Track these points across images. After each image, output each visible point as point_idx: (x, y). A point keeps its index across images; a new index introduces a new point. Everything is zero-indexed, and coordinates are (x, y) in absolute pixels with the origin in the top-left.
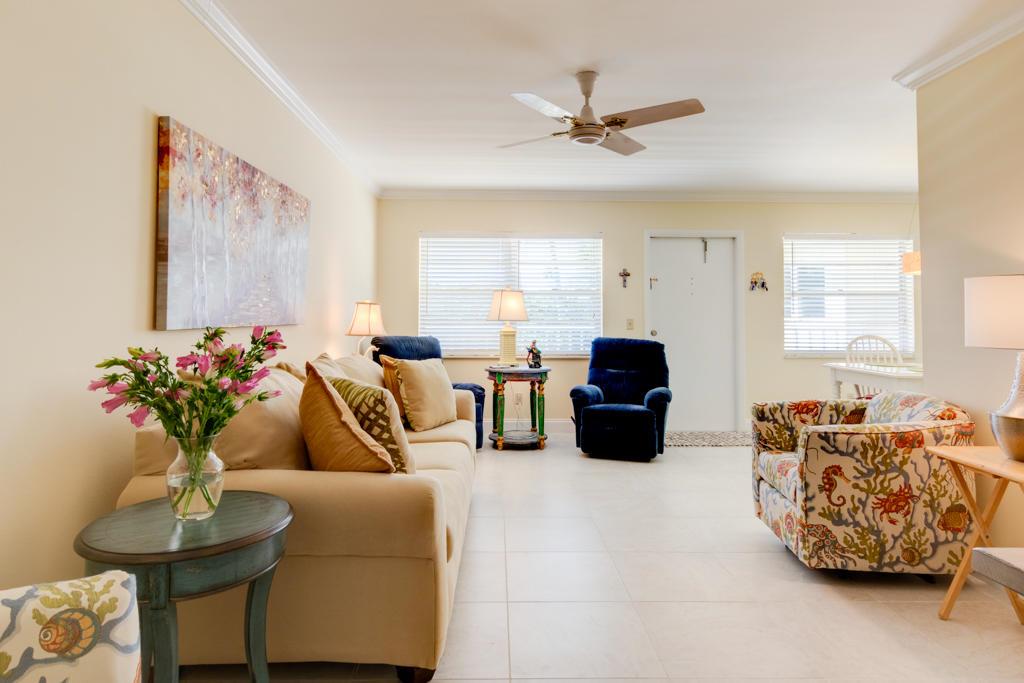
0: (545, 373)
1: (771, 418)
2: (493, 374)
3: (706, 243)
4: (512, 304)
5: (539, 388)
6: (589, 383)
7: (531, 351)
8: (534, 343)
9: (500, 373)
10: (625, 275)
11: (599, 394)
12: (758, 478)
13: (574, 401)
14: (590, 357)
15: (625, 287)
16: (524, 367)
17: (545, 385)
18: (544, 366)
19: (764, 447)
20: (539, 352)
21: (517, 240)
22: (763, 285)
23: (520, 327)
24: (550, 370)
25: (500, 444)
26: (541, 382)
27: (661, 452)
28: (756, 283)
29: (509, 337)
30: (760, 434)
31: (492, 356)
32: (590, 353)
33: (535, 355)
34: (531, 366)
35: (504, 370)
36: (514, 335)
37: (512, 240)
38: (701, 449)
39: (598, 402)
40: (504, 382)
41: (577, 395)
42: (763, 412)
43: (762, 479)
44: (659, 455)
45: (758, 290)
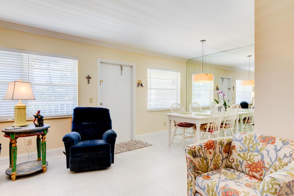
0: (47, 129)
1: (199, 155)
2: (8, 134)
3: (122, 67)
4: (23, 90)
5: (42, 138)
6: (73, 131)
7: (36, 117)
8: (39, 112)
9: (13, 133)
10: (89, 78)
11: (79, 137)
12: (194, 192)
13: (65, 144)
14: (73, 116)
15: (89, 83)
16: (32, 127)
17: (46, 136)
18: (46, 125)
19: (197, 173)
20: (42, 117)
21: (27, 55)
22: (141, 85)
23: (30, 103)
24: (49, 127)
25: (13, 177)
26: (43, 135)
27: (113, 162)
28: (139, 84)
29: (21, 109)
30: (195, 166)
31: (10, 120)
32: (73, 114)
33: (39, 119)
34: (36, 126)
35: (16, 131)
36: (25, 108)
37: (24, 54)
38: (124, 153)
39: (79, 141)
40: (16, 138)
41: (67, 140)
42: (195, 152)
43: (197, 192)
44: (112, 164)
45: (140, 87)
